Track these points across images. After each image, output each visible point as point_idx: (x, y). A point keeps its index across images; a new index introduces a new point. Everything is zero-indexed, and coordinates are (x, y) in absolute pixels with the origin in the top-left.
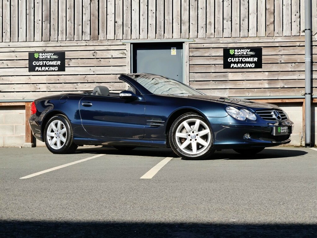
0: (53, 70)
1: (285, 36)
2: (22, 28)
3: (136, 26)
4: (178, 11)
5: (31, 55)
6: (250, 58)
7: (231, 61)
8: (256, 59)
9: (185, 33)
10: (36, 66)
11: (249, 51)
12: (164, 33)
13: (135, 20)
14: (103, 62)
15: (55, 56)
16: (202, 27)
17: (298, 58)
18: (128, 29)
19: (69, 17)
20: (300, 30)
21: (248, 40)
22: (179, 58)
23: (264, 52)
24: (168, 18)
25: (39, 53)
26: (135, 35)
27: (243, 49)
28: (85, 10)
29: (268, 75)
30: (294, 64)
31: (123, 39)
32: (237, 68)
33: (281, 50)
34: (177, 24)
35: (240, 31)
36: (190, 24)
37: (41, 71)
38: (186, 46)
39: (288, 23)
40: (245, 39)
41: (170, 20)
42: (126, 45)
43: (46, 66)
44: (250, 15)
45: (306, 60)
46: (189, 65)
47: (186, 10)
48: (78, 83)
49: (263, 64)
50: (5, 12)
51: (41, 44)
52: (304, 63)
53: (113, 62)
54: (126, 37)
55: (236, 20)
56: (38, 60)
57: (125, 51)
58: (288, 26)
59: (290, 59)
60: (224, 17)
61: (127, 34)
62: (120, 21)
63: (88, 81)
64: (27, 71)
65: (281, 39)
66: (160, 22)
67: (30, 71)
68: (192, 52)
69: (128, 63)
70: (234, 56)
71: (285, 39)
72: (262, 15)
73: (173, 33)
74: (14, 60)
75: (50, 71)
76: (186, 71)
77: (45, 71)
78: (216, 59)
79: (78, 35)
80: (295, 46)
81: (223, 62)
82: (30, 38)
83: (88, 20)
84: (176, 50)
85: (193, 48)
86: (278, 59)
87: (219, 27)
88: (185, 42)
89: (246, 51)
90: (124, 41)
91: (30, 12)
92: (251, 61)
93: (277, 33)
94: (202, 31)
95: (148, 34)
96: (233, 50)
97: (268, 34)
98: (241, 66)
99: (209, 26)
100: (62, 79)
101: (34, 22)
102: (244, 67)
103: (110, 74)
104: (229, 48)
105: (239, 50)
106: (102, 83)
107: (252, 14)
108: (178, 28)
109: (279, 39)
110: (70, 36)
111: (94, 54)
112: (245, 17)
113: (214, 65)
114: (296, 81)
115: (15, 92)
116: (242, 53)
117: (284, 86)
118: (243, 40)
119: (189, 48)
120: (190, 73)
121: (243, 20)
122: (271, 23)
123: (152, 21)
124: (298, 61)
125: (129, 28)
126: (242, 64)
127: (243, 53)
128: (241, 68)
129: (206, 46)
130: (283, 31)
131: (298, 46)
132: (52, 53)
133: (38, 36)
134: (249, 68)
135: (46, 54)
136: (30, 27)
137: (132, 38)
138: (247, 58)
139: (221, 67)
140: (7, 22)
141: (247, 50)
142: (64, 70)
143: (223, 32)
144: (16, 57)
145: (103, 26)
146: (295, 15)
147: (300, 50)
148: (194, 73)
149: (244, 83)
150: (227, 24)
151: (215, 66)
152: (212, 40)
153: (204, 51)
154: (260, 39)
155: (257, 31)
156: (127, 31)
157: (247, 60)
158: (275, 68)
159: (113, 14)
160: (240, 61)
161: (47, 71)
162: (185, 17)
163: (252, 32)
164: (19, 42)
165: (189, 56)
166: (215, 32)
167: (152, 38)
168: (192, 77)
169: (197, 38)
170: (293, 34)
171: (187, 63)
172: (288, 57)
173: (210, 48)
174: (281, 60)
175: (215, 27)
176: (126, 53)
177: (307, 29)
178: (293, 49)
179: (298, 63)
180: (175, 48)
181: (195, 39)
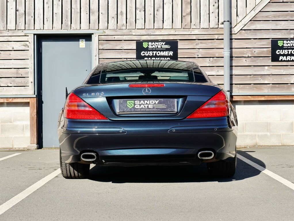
1: (203, 28)
3: (40, 16)
6: (164, 52)
7: (144, 54)
8: (171, 53)
9: (95, 24)
11: (164, 44)
12: (71, 23)
13: (39, 8)
14: (3, 55)
16: (113, 17)
17: (217, 53)
18: (31, 18)
20: (218, 22)
21: (163, 32)
22: (89, 50)
23: (180, 45)
24: (76, 6)
26: (39, 24)
27: (157, 42)
30: (212, 58)
31: (25, 30)
33: (198, 44)
34: (85, 14)
35: (154, 23)
36: (100, 14)
38: (95, 38)
39: (206, 14)
40: (159, 32)
41: (77, 9)
42: (28, 36)
44: (165, 4)
45: (224, 55)
46: (99, 59)
49: (178, 59)
52: (223, 57)
53: (14, 55)
54: (29, 27)
55: (149, 10)
57: (27, 43)
58: (205, 17)
59: (208, 53)
60: (137, 7)
61: (29, 24)
62: (21, 10)
65: (198, 31)
66: (67, 11)
68: (102, 44)
69: (31, 56)
70: (147, 49)
71: (202, 32)
72: (177, 5)
73: (80, 23)
76: (95, 65)
78: (128, 53)
80: (213, 39)
81: (136, 56)
84: (84, 42)
85: (104, 40)
86: (195, 53)
87: (131, 17)
88: (94, 34)
89: (160, 44)
90: (26, 32)
92: (166, 55)
93: (194, 25)
94: (113, 21)
95: (53, 24)
96: (147, 43)
97: (184, 26)
99: (121, 16)
103: (11, 68)
104: (143, 40)
105: (153, 43)
106: (2, 78)
107: (167, 4)
108: (86, 17)
109: (196, 32)
112: (160, 7)
113: (126, 59)
114: (214, 77)
116: (156, 46)
118: (158, 32)
119: (99, 40)
121: (157, 10)
122: (187, 14)
123: (57, 10)
124: (216, 55)
125: (32, 17)
126: (157, 58)
129: (117, 38)
130: (200, 22)
131: (217, 39)
137: (35, 29)
138: (162, 52)
141: (162, 43)
143: (136, 23)
145: (3, 15)
146: (214, 6)
147: (219, 44)
150: (140, 15)
152: (124, 31)
153: (115, 44)
154: (176, 31)
155: (172, 22)
156: (29, 20)
157: (162, 53)
159: (14, 1)
160: (154, 55)
162: (94, 6)
163: (167, 24)
165: (99, 50)
166: (126, 23)
167: (57, 30)
169: (108, 29)
170: (211, 27)
171: (96, 57)
172: (206, 51)
173: (121, 40)
174: (198, 54)
175: (127, 17)
176: (29, 45)
177: (226, 21)
178: (211, 43)
179: (217, 57)
180: (84, 40)
181: (105, 30)
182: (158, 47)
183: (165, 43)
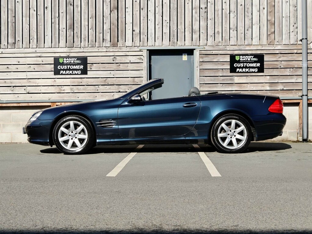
0: (77, 73)
1: (285, 44)
2: (48, 35)
3: (152, 35)
4: (189, 22)
5: (56, 60)
6: (253, 64)
7: (236, 66)
8: (259, 65)
9: (196, 41)
10: (61, 70)
11: (252, 57)
12: (177, 41)
13: (151, 29)
14: (122, 67)
15: (78, 61)
16: (211, 36)
17: (296, 64)
18: (145, 37)
19: (91, 26)
20: (297, 39)
21: (252, 48)
22: (190, 62)
23: (266, 58)
24: (181, 27)
25: (63, 58)
26: (151, 42)
27: (247, 56)
28: (106, 20)
29: (269, 79)
30: (292, 69)
31: (140, 46)
32: (242, 72)
33: (281, 57)
34: (189, 33)
35: (245, 40)
36: (200, 33)
37: (66, 74)
38: (196, 53)
39: (287, 32)
41: (182, 29)
42: (142, 51)
43: (70, 70)
45: (303, 66)
46: (200, 69)
47: (197, 21)
48: (99, 85)
49: (264, 69)
50: (32, 21)
51: (66, 50)
52: (302, 68)
53: (131, 66)
54: (143, 44)
55: (241, 30)
56: (63, 64)
57: (142, 57)
58: (287, 35)
59: (289, 65)
60: (230, 27)
61: (143, 42)
62: (137, 30)
63: (108, 83)
64: (52, 74)
65: (281, 47)
66: (174, 31)
67: (55, 74)
68: (202, 58)
69: (145, 67)
70: (239, 62)
71: (284, 47)
72: (264, 25)
73: (185, 41)
74: (40, 64)
75: (74, 74)
76: (197, 75)
77: (69, 74)
78: (224, 64)
79: (99, 42)
80: (293, 53)
81: (229, 67)
82: (55, 45)
83: (108, 29)
84: (187, 56)
85: (203, 55)
86: (278, 64)
87: (226, 36)
88: (196, 49)
89: (250, 57)
90: (141, 48)
91: (55, 21)
92: (254, 66)
93: (278, 42)
94: (211, 39)
95: (162, 41)
96: (239, 57)
97: (269, 43)
98: (245, 71)
99: (217, 35)
100: (85, 82)
101: (59, 30)
102: (248, 71)
103: (129, 77)
104: (235, 54)
105: (244, 57)
106: (122, 86)
107: (255, 25)
108: (189, 36)
109: (279, 47)
110: (92, 43)
111: (114, 59)
112: (249, 27)
114: (294, 84)
115: (41, 94)
116: (246, 59)
117: (283, 89)
118: (248, 48)
119: (200, 55)
120: (200, 76)
121: (247, 30)
122: (272, 33)
123: (166, 30)
124: (295, 66)
125: (146, 36)
126: (247, 69)
128: (246, 72)
129: (214, 52)
130: (282, 39)
131: (296, 53)
132: (76, 58)
133: (62, 43)
134: (252, 72)
135: (70, 59)
136: (55, 34)
137: (148, 45)
138: (251, 64)
139: (227, 71)
140: (34, 29)
142: (86, 74)
143: (230, 40)
144: (43, 61)
145: (122, 34)
146: (293, 26)
147: (298, 57)
148: (204, 77)
149: (248, 86)
150: (233, 34)
151: (222, 70)
152: (220, 47)
153: (213, 58)
154: (262, 47)
155: (260, 40)
156: (143, 38)
158: (275, 72)
159: (131, 23)
160: (245, 66)
161: (71, 74)
162: (196, 27)
163: (255, 41)
164: (45, 48)
165: (200, 62)
166: (222, 40)
167: (166, 45)
168: (202, 81)
169: (207, 45)
170: (291, 43)
171: (198, 68)
172: (287, 63)
173: (218, 54)
174: (280, 65)
175: (223, 36)
176: (143, 59)
177: (304, 38)
178: (291, 56)
179: (296, 68)
180: (187, 54)
181: (204, 46)
182: (248, 60)
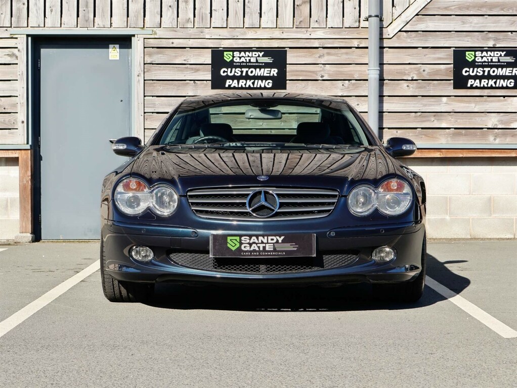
1: (332, 28)
3: (38, 2)
6: (262, 70)
7: (226, 74)
8: (274, 72)
9: (137, 17)
11: (261, 54)
12: (95, 16)
16: (170, 6)
17: (356, 71)
18: (22, 6)
20: (360, 17)
21: (260, 34)
22: (126, 64)
23: (291, 58)
26: (36, 18)
27: (249, 51)
30: (347, 81)
31: (11, 27)
32: (238, 88)
33: (323, 56)
35: (244, 17)
38: (137, 43)
39: (337, 2)
40: (253, 32)
42: (17, 38)
45: (369, 76)
46: (144, 80)
49: (288, 82)
52: (367, 80)
54: (18, 21)
57: (15, 51)
58: (336, 7)
59: (341, 73)
61: (19, 18)
65: (324, 33)
68: (150, 55)
69: (22, 74)
70: (231, 65)
71: (330, 34)
73: (111, 16)
76: (137, 92)
78: (198, 70)
80: (350, 48)
81: (211, 75)
84: (118, 50)
85: (153, 48)
86: (317, 71)
87: (203, 6)
88: (136, 36)
89: (255, 54)
90: (12, 31)
92: (265, 75)
93: (317, 21)
94: (170, 13)
95: (61, 17)
96: (231, 53)
97: (298, 23)
98: (245, 84)
99: (184, 4)
102: (252, 86)
104: (223, 48)
105: (243, 54)
108: (121, 6)
109: (320, 34)
113: (193, 82)
116: (248, 59)
118: (251, 34)
119: (144, 48)
120: (145, 96)
122: (304, 2)
124: (355, 76)
125: (24, 4)
126: (248, 81)
127: (250, 60)
128: (246, 88)
129: (177, 43)
130: (327, 17)
131: (357, 48)
134: (260, 88)
137: (30, 25)
138: (258, 70)
139: (206, 85)
141: (257, 53)
143: (211, 16)
147: (360, 56)
148: (154, 97)
150: (219, 2)
151: (195, 83)
152: (189, 32)
153: (174, 54)
154: (283, 33)
155: (277, 17)
156: (19, 10)
157: (258, 72)
158: (311, 89)
160: (244, 74)
163: (268, 19)
165: (144, 64)
166: (194, 16)
167: (69, 28)
168: (150, 105)
169: (160, 27)
170: (346, 25)
171: (140, 77)
172: (338, 69)
173: (185, 48)
174: (322, 73)
175: (196, 7)
176: (18, 55)
177: (373, 15)
178: (347, 53)
179: (356, 80)
180: (118, 46)
181: (155, 29)
183: (263, 53)
